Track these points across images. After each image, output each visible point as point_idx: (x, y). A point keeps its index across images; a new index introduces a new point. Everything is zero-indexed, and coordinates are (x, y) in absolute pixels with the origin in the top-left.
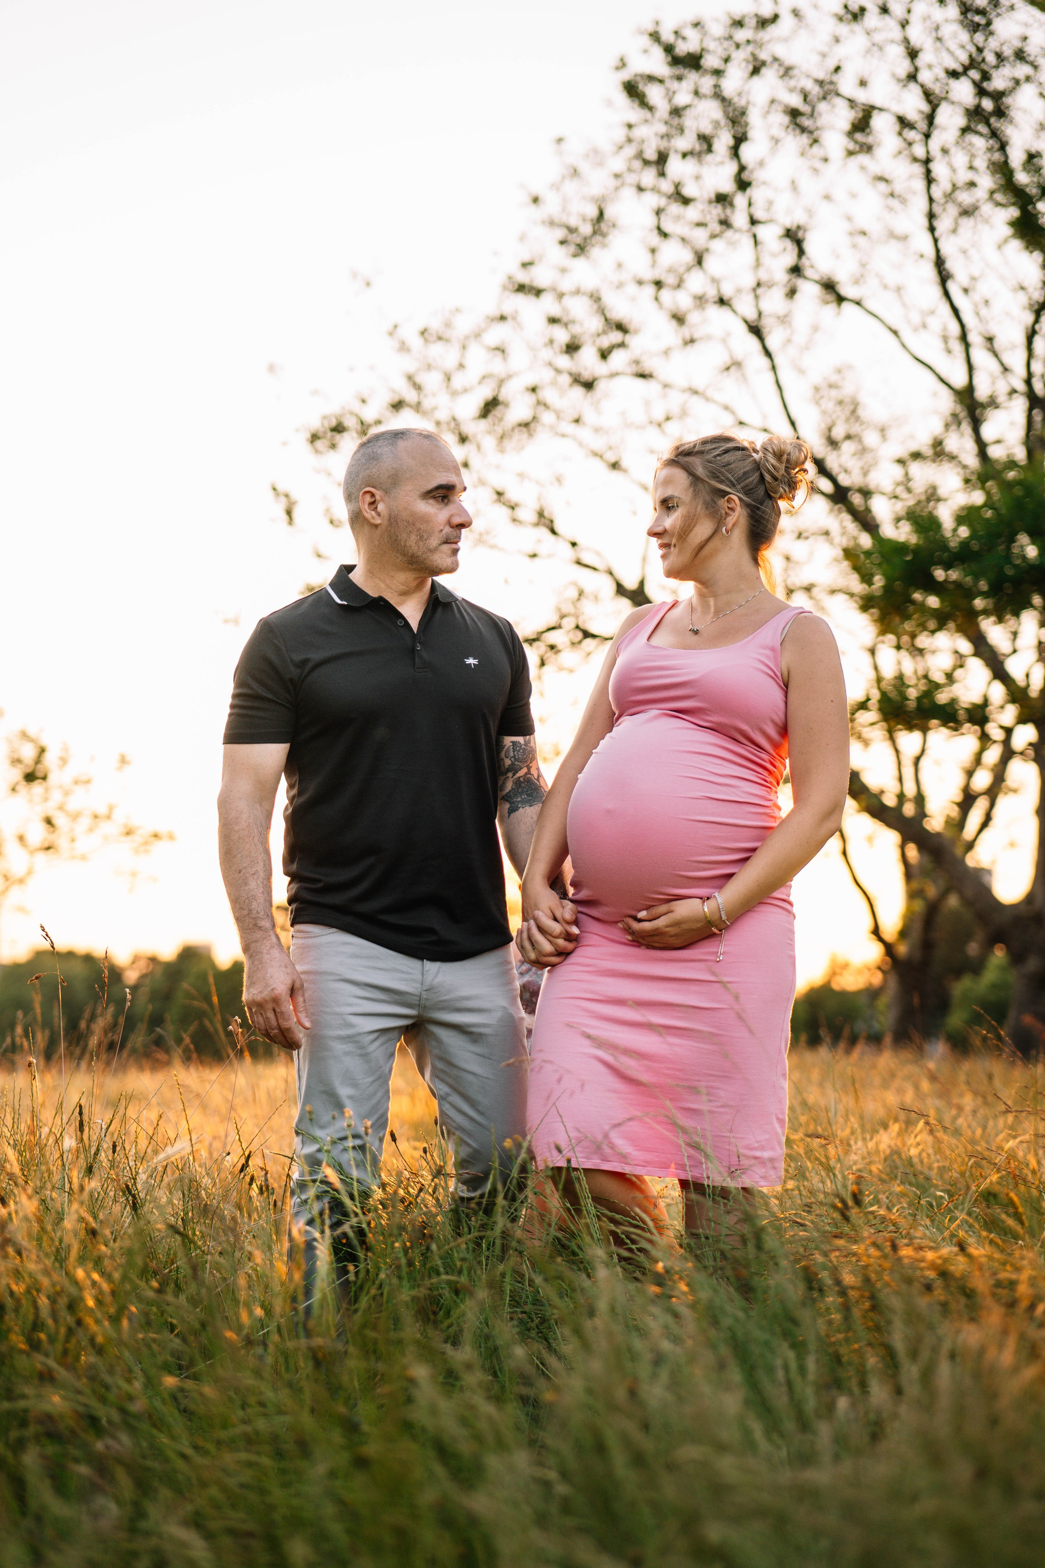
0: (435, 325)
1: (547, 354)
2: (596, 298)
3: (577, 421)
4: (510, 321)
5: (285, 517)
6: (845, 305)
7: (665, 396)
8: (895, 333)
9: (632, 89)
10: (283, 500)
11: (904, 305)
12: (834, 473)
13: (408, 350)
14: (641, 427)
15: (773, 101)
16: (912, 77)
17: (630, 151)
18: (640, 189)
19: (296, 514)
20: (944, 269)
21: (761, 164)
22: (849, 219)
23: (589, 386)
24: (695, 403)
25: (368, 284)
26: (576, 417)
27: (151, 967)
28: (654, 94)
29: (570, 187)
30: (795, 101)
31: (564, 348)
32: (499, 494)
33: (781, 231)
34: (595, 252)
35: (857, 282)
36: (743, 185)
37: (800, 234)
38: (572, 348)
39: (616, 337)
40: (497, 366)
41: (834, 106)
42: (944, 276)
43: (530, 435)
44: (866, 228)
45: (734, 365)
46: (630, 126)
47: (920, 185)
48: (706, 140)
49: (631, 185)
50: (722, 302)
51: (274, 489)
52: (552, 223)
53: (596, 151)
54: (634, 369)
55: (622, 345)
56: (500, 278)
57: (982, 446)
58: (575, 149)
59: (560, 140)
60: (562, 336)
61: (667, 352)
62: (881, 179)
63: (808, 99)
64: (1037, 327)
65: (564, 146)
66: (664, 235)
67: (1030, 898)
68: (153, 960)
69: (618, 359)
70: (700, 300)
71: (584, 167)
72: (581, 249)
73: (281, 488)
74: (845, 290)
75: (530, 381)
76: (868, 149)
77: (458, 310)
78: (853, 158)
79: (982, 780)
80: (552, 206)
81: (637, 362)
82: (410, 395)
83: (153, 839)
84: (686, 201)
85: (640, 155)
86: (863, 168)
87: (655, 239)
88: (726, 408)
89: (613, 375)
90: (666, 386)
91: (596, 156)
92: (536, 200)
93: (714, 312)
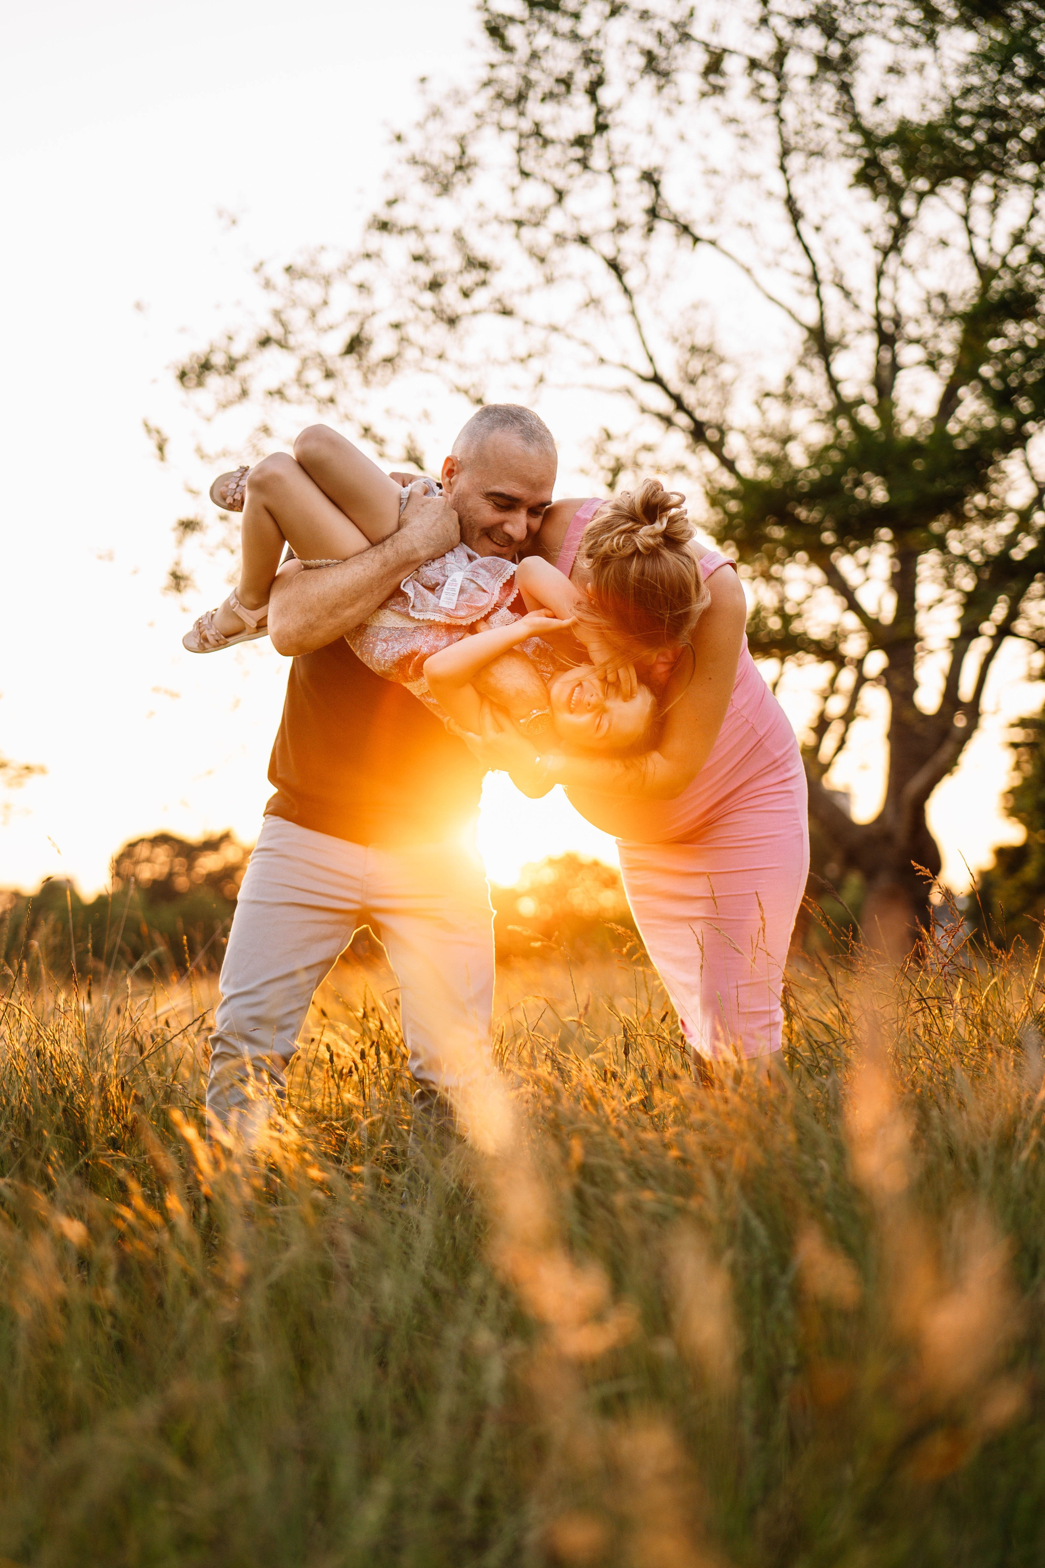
0: (300, 262)
1: (411, 291)
2: (459, 238)
3: (440, 357)
4: (374, 259)
5: (157, 452)
6: (699, 244)
7: (525, 333)
8: (748, 271)
9: (495, 31)
10: (155, 435)
11: (756, 242)
12: (690, 409)
13: (274, 288)
14: (502, 364)
15: (629, 42)
16: (764, 21)
17: (491, 91)
18: (501, 129)
19: (168, 449)
20: (795, 209)
21: (619, 105)
22: (703, 158)
23: (452, 321)
24: (556, 340)
25: (234, 222)
26: (439, 353)
27: (15, 901)
28: (514, 34)
29: (433, 126)
30: (650, 43)
31: (428, 285)
32: (366, 430)
33: (637, 174)
34: (459, 190)
35: (712, 220)
36: (601, 128)
37: (656, 177)
38: (435, 285)
39: (476, 275)
40: (360, 304)
41: (689, 50)
42: (796, 216)
43: (394, 371)
44: (719, 167)
45: (593, 302)
46: (492, 66)
47: (771, 125)
48: (566, 82)
49: (493, 123)
50: (583, 240)
51: (146, 425)
52: (414, 161)
53: (457, 92)
54: (498, 306)
55: (484, 283)
56: (363, 217)
57: (833, 383)
58: (438, 89)
59: (423, 80)
60: (425, 274)
61: (529, 290)
62: (732, 120)
63: (664, 40)
64: (885, 267)
65: (428, 85)
66: (525, 174)
67: (880, 819)
68: (16, 895)
69: (481, 297)
70: (560, 239)
71: (447, 107)
72: (446, 188)
73: (153, 423)
74: (700, 230)
75: (395, 317)
76: (718, 90)
77: (323, 248)
78: (705, 99)
79: (837, 706)
80: (415, 143)
81: (499, 300)
82: (276, 331)
83: (26, 771)
84: (546, 142)
85: (499, 96)
86: (717, 110)
87: (516, 179)
88: (585, 344)
89: (475, 313)
90: (526, 323)
91: (458, 97)
92: (399, 138)
93: (574, 250)
